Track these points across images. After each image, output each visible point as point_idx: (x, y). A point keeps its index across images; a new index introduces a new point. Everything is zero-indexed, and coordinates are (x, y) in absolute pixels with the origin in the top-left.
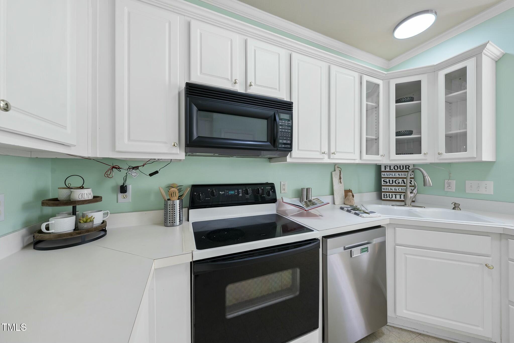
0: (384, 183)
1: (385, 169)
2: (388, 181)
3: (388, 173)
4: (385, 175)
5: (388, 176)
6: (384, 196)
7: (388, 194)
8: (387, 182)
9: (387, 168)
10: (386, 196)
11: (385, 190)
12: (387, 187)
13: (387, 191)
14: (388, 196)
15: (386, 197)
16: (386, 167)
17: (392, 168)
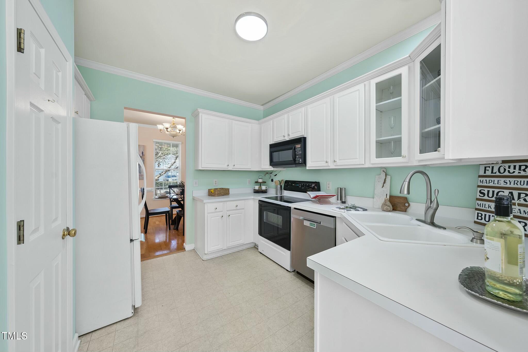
0: (480, 196)
1: (485, 173)
2: (486, 192)
3: (488, 179)
4: (484, 183)
5: (487, 183)
6: (478, 216)
7: (484, 213)
8: (484, 194)
9: (488, 170)
10: (481, 216)
11: (480, 207)
12: (484, 203)
13: (483, 208)
14: (483, 217)
15: (480, 218)
16: (487, 168)
17: (496, 170)
